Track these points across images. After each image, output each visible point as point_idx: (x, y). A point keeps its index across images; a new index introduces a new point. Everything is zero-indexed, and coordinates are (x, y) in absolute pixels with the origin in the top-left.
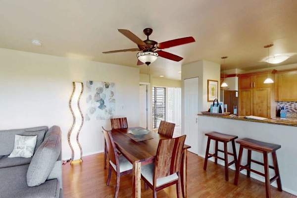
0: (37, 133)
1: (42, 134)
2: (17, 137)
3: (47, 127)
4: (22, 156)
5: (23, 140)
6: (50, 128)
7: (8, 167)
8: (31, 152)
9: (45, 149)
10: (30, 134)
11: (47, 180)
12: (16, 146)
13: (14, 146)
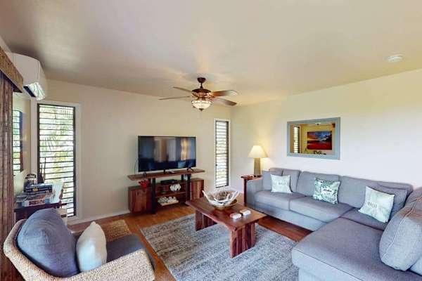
0: (394, 191)
1: (402, 195)
2: (368, 190)
3: (411, 187)
4: (373, 216)
5: (375, 197)
6: (417, 190)
7: (357, 222)
8: (386, 216)
9: (406, 219)
10: (385, 191)
11: (409, 270)
12: (367, 201)
13: (364, 200)
